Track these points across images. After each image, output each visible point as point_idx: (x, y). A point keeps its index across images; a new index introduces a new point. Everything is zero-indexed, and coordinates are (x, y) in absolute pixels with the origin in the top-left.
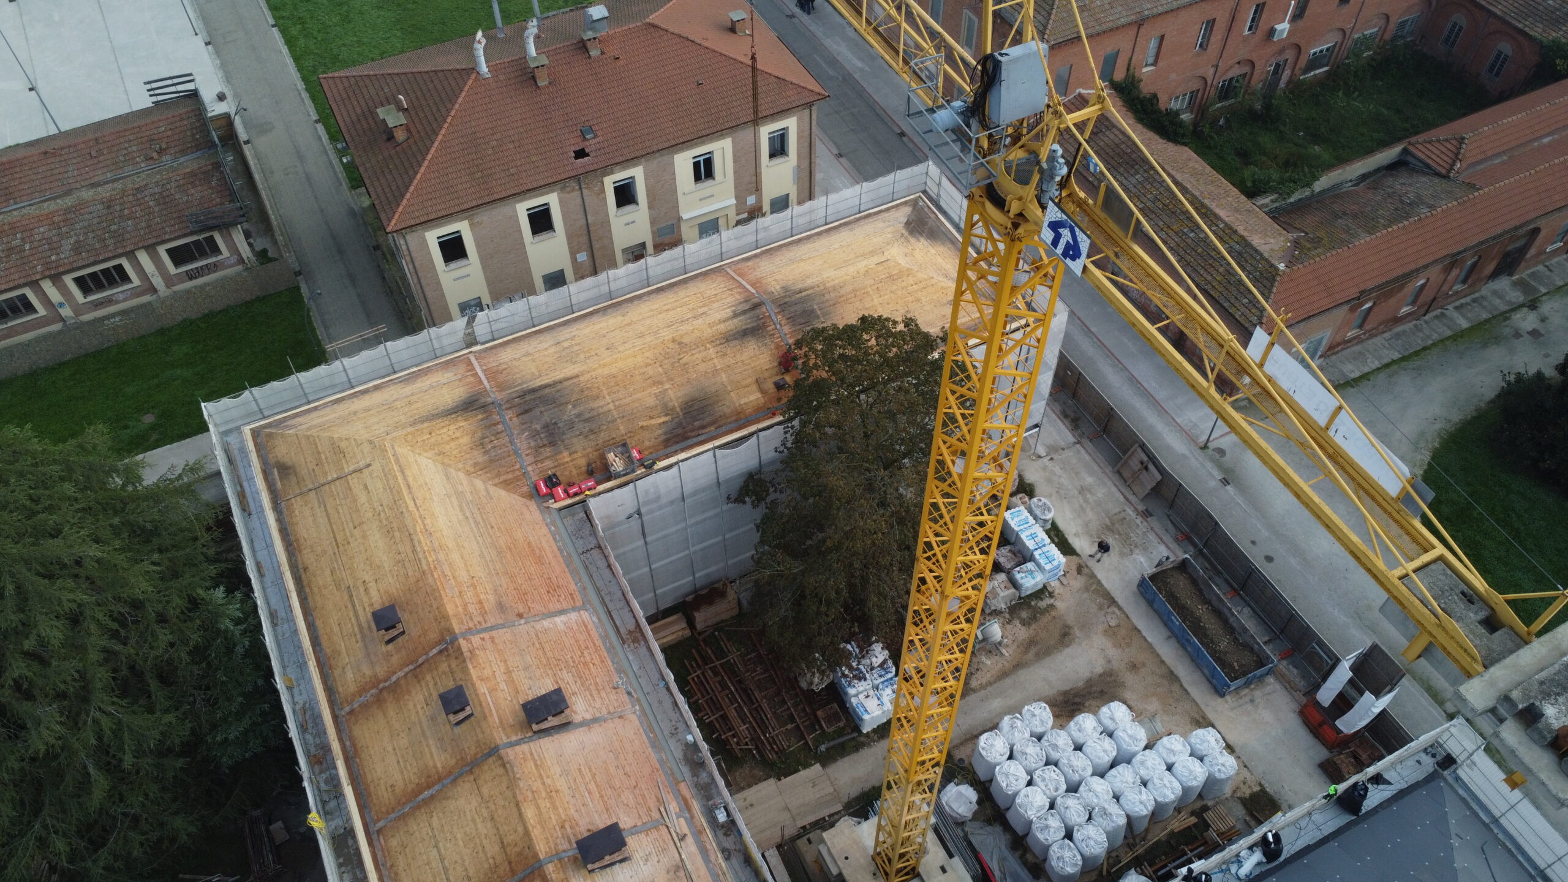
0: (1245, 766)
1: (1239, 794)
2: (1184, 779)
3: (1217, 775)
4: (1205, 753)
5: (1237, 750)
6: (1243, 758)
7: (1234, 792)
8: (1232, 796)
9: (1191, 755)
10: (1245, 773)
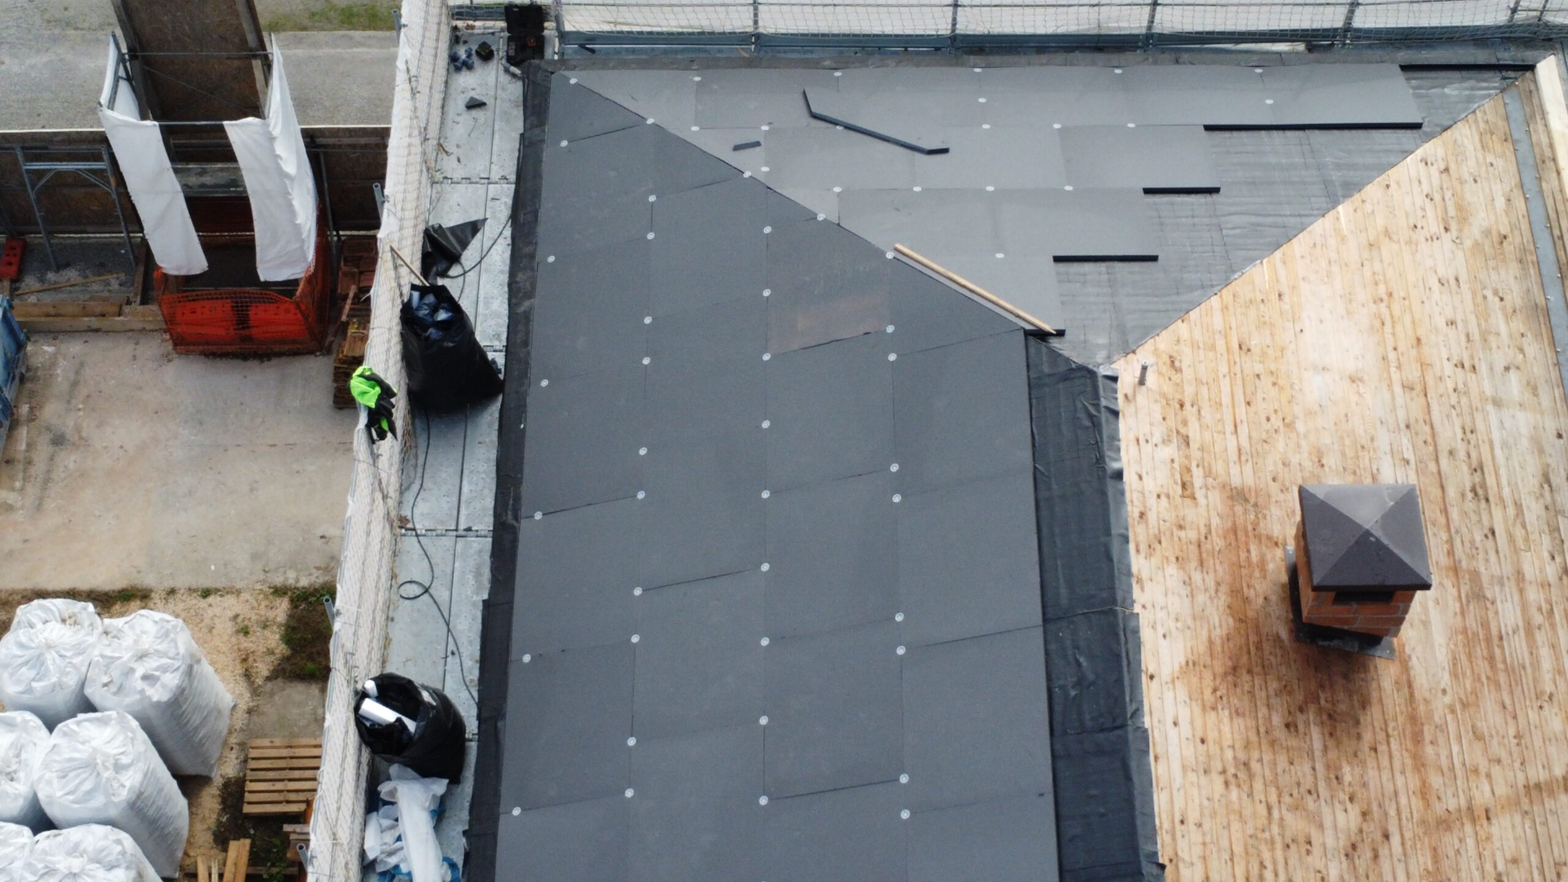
0: (206, 593)
1: (263, 669)
2: (98, 801)
3: (159, 694)
4: (72, 681)
5: (148, 580)
6: (182, 582)
7: (247, 675)
8: (255, 692)
9: (51, 726)
10: (222, 608)
